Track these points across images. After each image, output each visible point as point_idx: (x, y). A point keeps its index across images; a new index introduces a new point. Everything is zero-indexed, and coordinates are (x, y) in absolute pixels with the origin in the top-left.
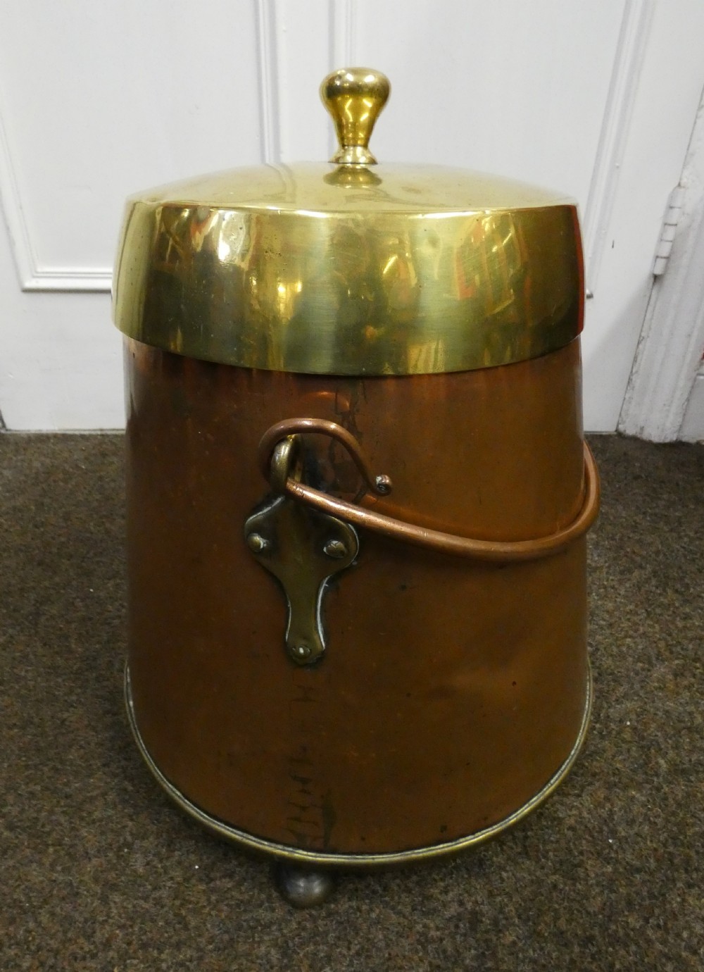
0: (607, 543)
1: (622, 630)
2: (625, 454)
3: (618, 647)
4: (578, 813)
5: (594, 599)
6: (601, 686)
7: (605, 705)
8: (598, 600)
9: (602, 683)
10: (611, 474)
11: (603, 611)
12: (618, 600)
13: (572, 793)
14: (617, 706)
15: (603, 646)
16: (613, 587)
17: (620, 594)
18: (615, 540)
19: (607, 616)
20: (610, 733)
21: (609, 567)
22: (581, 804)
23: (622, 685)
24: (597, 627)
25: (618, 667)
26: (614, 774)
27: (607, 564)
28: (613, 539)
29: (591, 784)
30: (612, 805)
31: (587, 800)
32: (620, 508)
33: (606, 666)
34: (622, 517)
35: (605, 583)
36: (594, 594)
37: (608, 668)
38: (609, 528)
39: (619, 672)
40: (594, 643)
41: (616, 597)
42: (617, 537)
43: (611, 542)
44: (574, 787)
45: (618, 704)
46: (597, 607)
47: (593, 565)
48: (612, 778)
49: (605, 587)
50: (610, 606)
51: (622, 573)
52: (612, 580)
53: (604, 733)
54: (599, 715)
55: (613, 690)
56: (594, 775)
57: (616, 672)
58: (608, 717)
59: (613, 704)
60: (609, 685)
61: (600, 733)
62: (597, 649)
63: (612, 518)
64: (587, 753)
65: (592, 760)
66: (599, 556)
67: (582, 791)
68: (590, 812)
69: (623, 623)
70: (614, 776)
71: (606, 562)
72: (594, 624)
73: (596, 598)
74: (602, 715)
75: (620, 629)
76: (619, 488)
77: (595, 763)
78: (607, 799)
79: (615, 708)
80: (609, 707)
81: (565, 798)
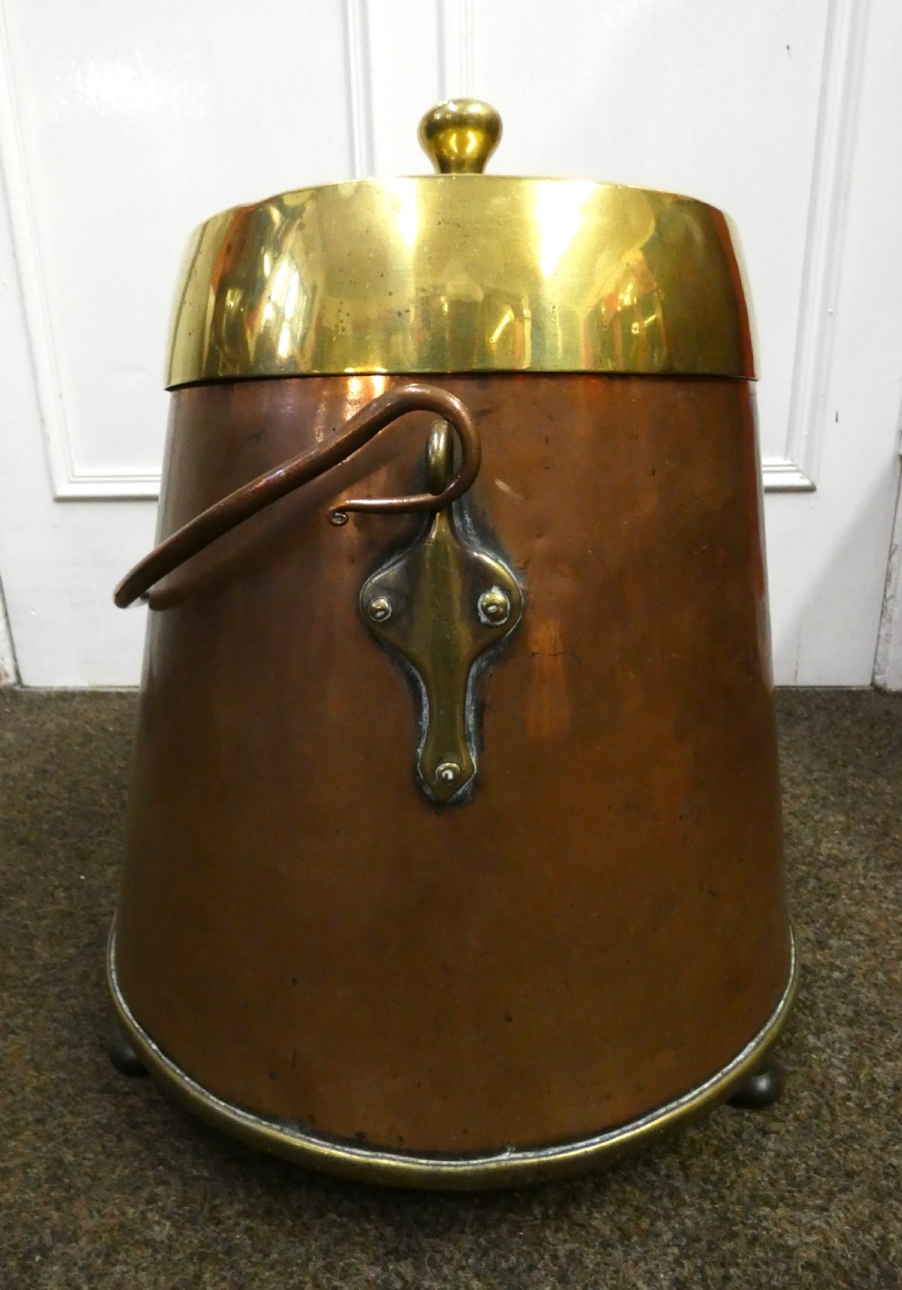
0: (862, 827)
1: (891, 949)
2: (887, 713)
3: (887, 973)
4: (822, 1240)
5: (845, 904)
6: (858, 1032)
7: (867, 1062)
8: (851, 905)
9: (861, 1027)
10: (866, 738)
11: (860, 921)
12: (884, 906)
13: (810, 1203)
14: (888, 1063)
15: (861, 971)
16: (875, 888)
17: (886, 898)
18: (875, 823)
19: (866, 930)
20: (876, 1106)
21: (868, 859)
22: (827, 1222)
23: (896, 1032)
24: (849, 943)
25: (887, 1003)
26: (887, 1176)
27: (864, 856)
28: (872, 821)
29: (845, 1190)
30: (885, 1228)
31: (839, 1218)
32: (882, 782)
33: (867, 1001)
34: (886, 793)
35: (862, 882)
36: (843, 897)
37: (870, 1005)
38: (865, 808)
39: (888, 1011)
40: (845, 967)
41: (881, 901)
42: (879, 820)
43: (869, 826)
44: (814, 1193)
45: (890, 1060)
46: (850, 916)
47: (842, 856)
48: (884, 1182)
49: (862, 887)
50: (870, 913)
51: (889, 868)
52: (873, 877)
53: (866, 1106)
54: (858, 1077)
55: (881, 1038)
56: (850, 1175)
57: (884, 1011)
58: (873, 1080)
59: (882, 1059)
60: (872, 1031)
61: (860, 1106)
62: (851, 976)
63: (869, 795)
64: (838, 1137)
65: (847, 1151)
66: (850, 844)
67: (830, 1200)
68: (844, 1239)
69: (893, 938)
70: (886, 1178)
71: (862, 853)
72: (845, 939)
73: (848, 902)
74: (862, 1076)
75: (888, 947)
76: (880, 756)
77: (851, 1155)
78: (876, 1217)
79: (884, 1067)
80: (875, 1065)
81: (798, 1213)
